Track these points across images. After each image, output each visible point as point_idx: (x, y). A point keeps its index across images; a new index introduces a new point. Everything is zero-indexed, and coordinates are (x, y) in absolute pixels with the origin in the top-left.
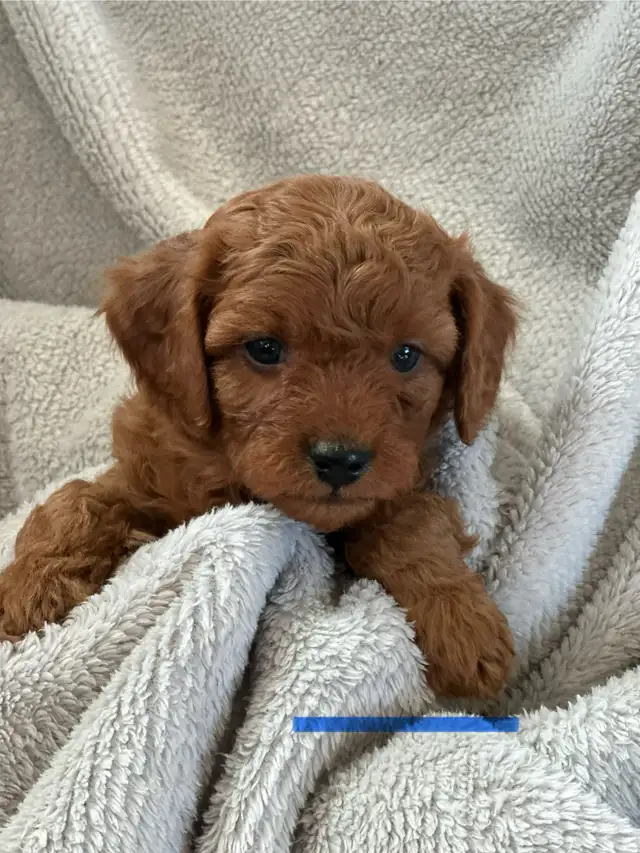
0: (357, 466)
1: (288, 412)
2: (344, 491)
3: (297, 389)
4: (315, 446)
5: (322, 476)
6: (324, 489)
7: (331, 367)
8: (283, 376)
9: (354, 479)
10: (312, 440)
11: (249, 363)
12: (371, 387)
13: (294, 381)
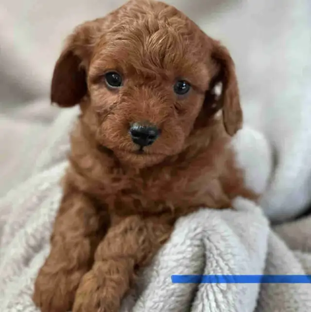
0: (152, 137)
1: (120, 109)
2: (145, 149)
3: (126, 98)
4: (132, 126)
5: (135, 141)
6: (136, 147)
7: (143, 88)
8: (120, 92)
9: (150, 143)
10: (131, 123)
11: (106, 86)
12: (161, 98)
13: (125, 94)
